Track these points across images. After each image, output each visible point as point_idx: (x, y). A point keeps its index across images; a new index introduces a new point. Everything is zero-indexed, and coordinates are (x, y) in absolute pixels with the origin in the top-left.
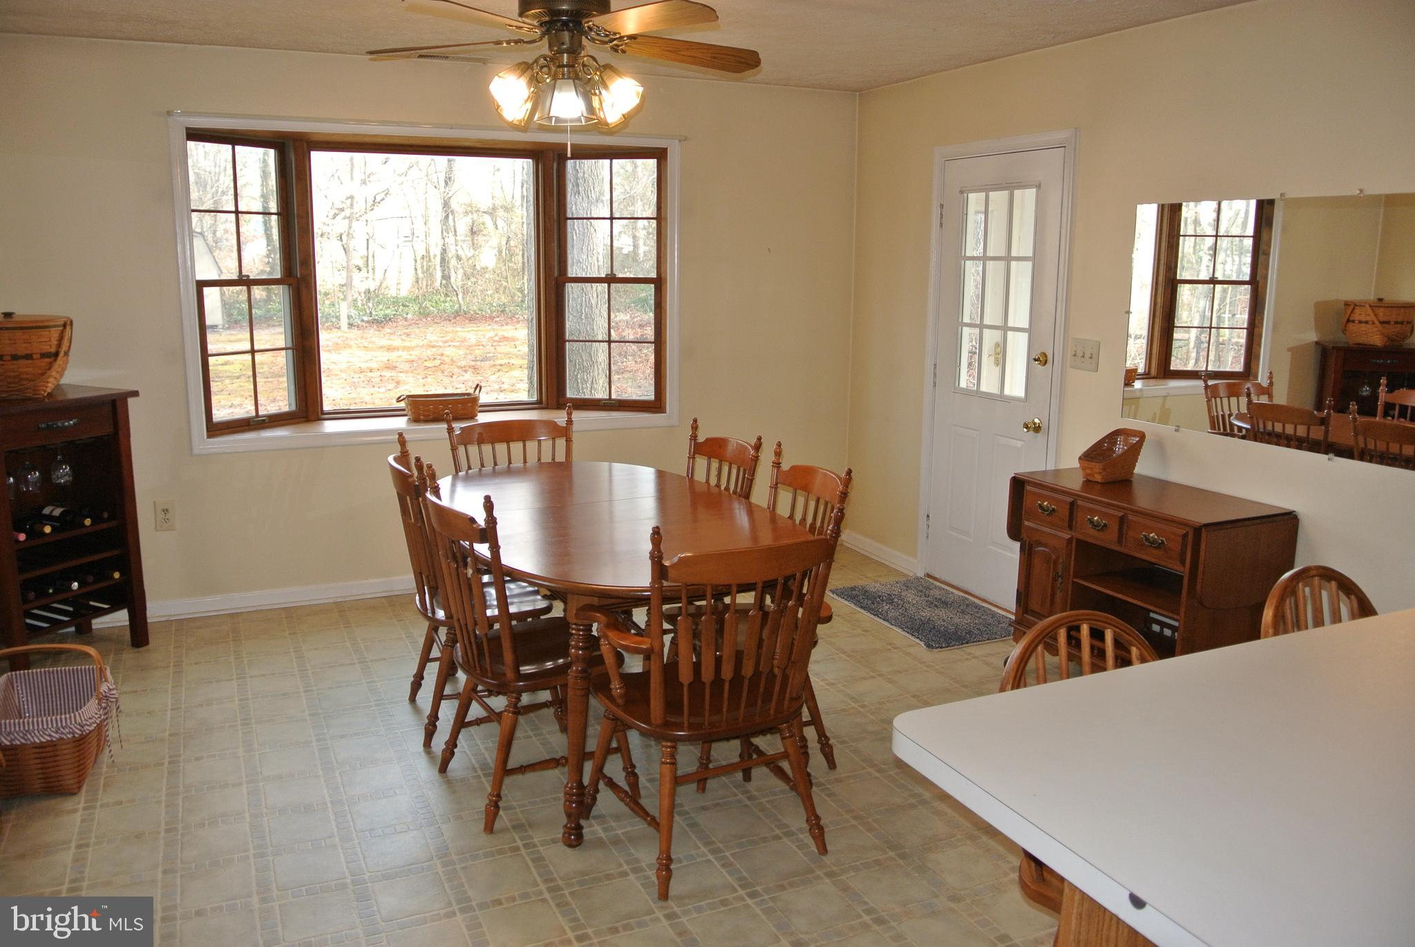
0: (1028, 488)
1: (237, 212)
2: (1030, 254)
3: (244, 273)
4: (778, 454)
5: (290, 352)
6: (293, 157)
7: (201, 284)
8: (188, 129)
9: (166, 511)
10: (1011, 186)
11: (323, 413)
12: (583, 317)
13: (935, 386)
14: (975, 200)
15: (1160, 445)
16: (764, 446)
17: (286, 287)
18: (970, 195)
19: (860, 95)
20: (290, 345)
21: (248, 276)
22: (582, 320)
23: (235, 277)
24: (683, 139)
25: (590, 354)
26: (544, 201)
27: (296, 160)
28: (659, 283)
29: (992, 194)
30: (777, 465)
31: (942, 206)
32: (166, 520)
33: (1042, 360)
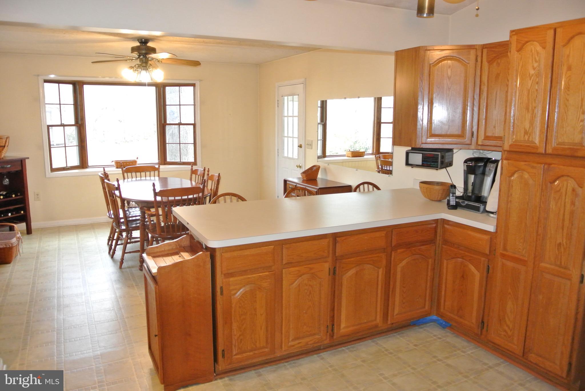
0: (287, 182)
1: (60, 104)
2: (297, 115)
3: (62, 123)
4: (208, 171)
5: (77, 147)
6: (78, 87)
7: (48, 126)
8: (44, 80)
9: (38, 195)
10: (293, 95)
11: (88, 166)
12: (184, 137)
13: (278, 156)
14: (286, 98)
15: (325, 170)
16: (210, 171)
17: (76, 127)
18: (285, 97)
19: (259, 66)
20: (77, 145)
21: (64, 124)
22: (184, 138)
23: (60, 124)
24: (201, 81)
25: (187, 150)
26: (159, 100)
27: (79, 88)
28: (194, 125)
29: (289, 97)
30: (208, 175)
31: (278, 101)
32: (38, 198)
33: (300, 146)
